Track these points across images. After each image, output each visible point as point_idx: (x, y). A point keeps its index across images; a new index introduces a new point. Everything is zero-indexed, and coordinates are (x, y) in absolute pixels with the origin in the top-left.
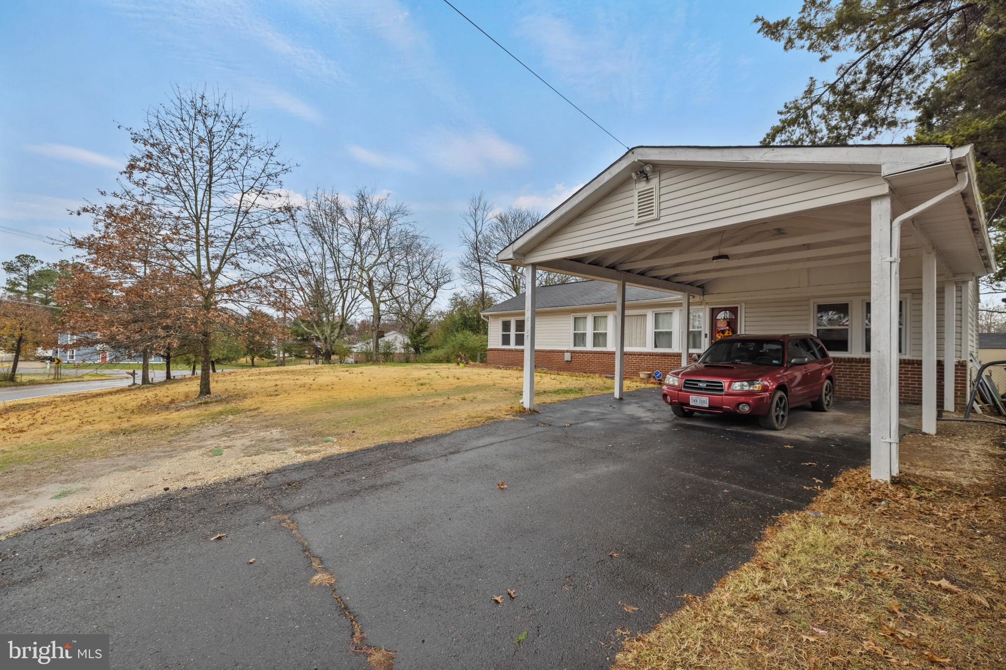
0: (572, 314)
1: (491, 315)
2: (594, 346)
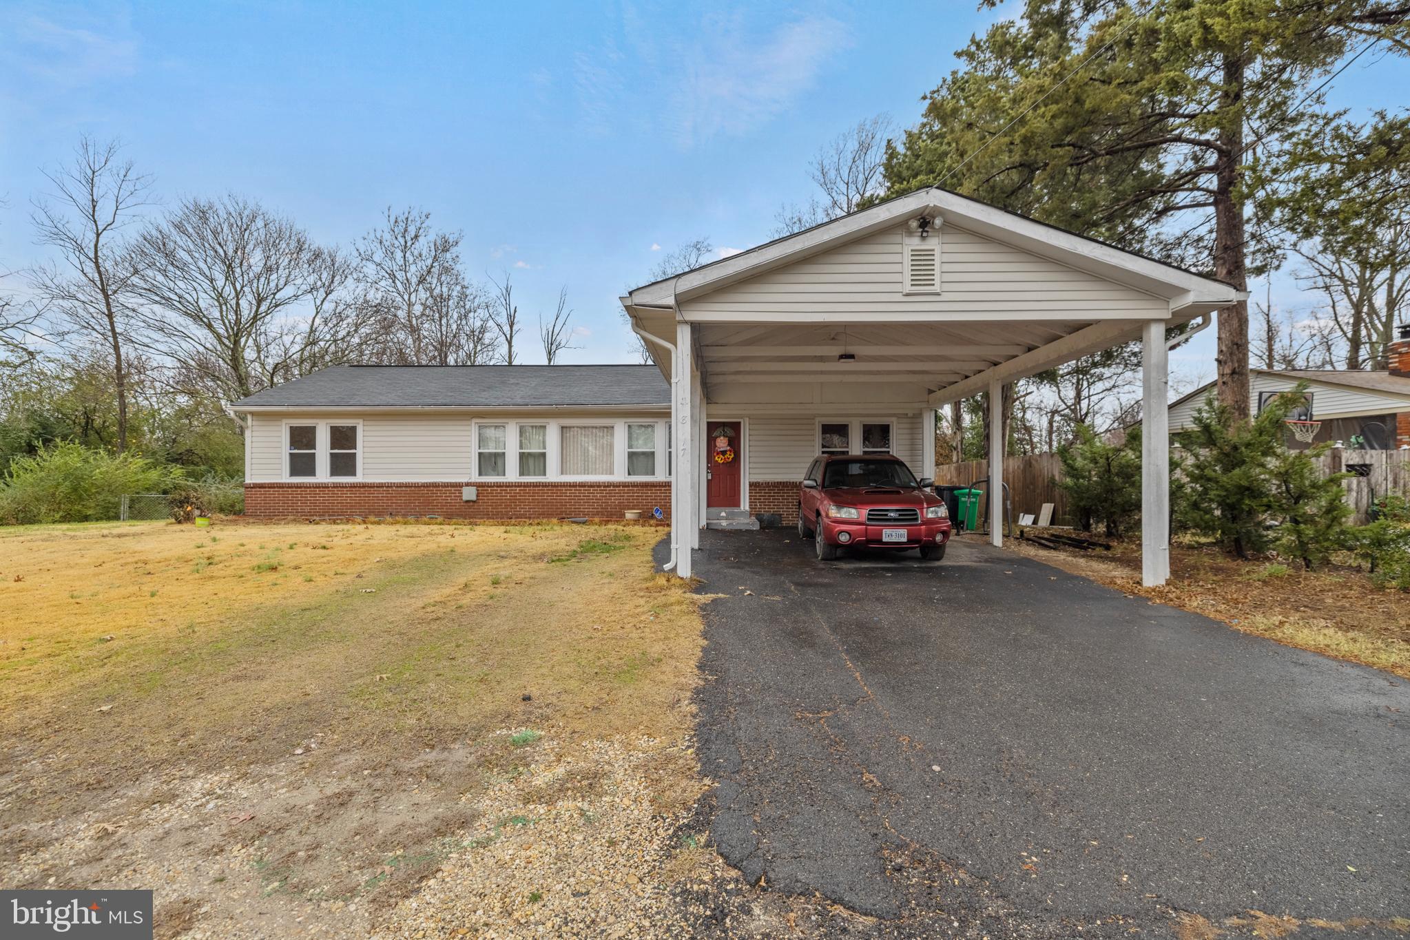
0: (474, 421)
1: (252, 414)
2: (522, 474)
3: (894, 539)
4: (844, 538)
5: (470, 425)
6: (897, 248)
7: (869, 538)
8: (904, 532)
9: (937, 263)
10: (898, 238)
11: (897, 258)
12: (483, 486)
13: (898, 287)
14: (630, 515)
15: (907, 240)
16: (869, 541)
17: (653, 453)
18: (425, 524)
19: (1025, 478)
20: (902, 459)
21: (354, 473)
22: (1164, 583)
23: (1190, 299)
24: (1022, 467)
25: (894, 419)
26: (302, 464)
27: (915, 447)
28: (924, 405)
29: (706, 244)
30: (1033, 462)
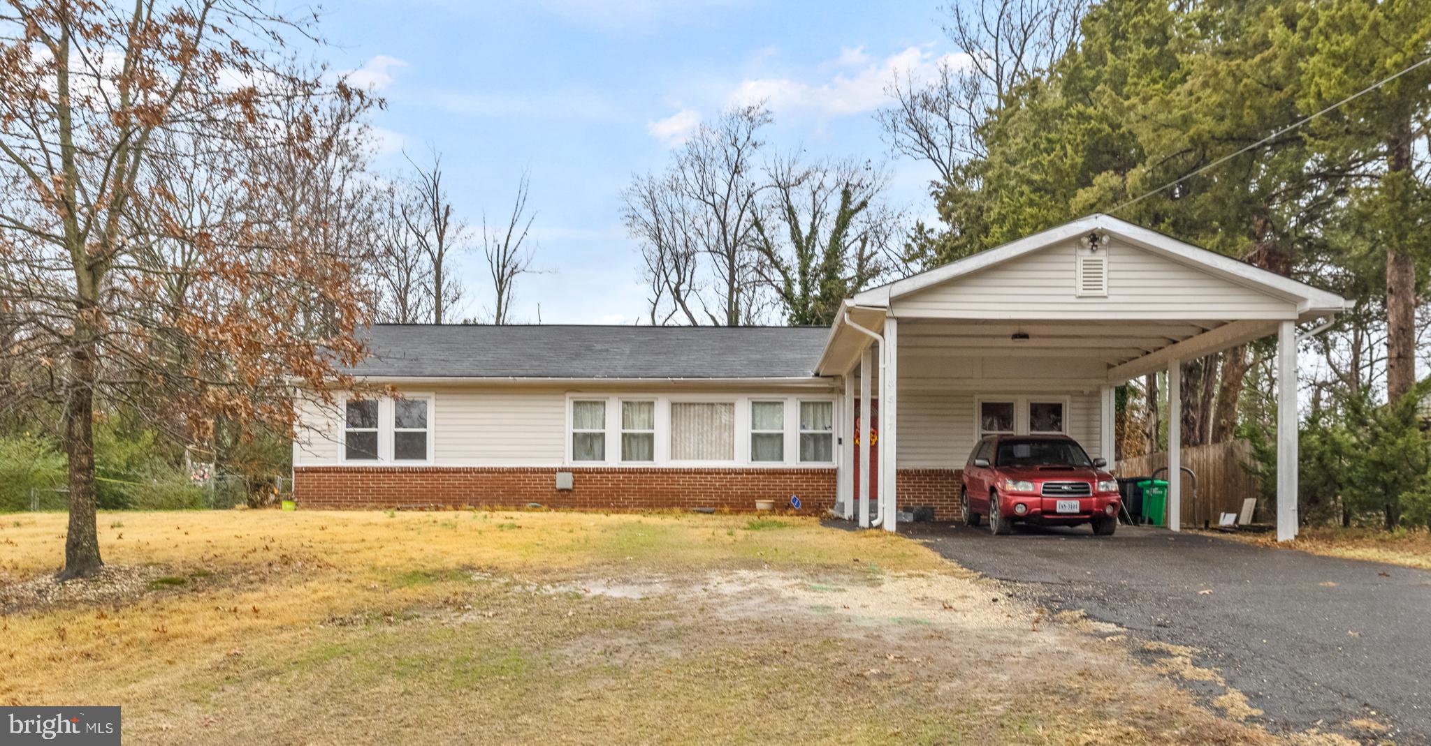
0: (568, 395)
2: (625, 458)
3: (1067, 510)
4: (1020, 510)
5: (564, 400)
6: (1072, 258)
7: (1045, 508)
8: (1076, 503)
9: (1105, 271)
10: (1072, 250)
11: (1072, 266)
12: (580, 472)
13: (1072, 291)
14: (761, 505)
15: (1080, 252)
16: (1044, 512)
17: (781, 436)
18: (528, 510)
19: (1226, 469)
20: (1074, 438)
21: (423, 457)
22: (1293, 538)
23: (1309, 306)
24: (1223, 455)
25: (1067, 398)
26: (362, 445)
27: (1091, 430)
28: (1103, 382)
29: (762, 110)
30: (1236, 450)
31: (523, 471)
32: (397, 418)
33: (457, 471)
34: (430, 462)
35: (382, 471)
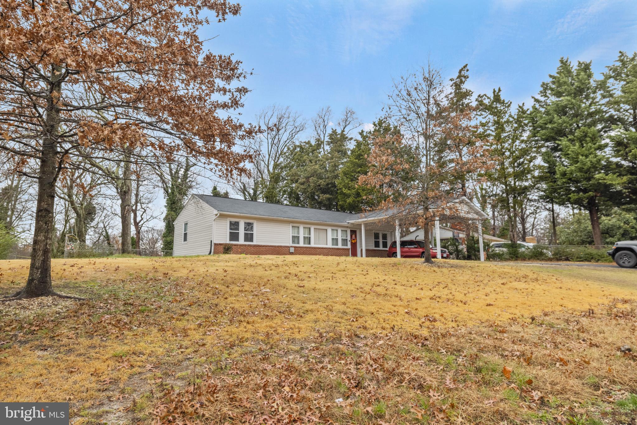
5: (290, 226)
12: (294, 247)
21: (252, 241)
26: (234, 236)
31: (281, 247)
32: (245, 228)
33: (264, 246)
34: (255, 243)
35: (241, 245)
